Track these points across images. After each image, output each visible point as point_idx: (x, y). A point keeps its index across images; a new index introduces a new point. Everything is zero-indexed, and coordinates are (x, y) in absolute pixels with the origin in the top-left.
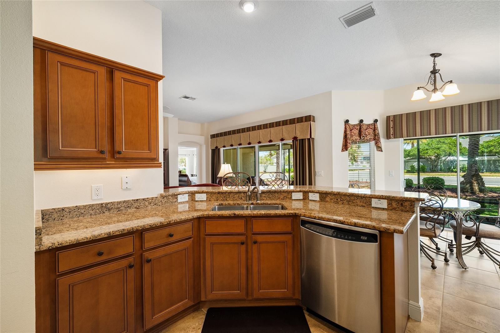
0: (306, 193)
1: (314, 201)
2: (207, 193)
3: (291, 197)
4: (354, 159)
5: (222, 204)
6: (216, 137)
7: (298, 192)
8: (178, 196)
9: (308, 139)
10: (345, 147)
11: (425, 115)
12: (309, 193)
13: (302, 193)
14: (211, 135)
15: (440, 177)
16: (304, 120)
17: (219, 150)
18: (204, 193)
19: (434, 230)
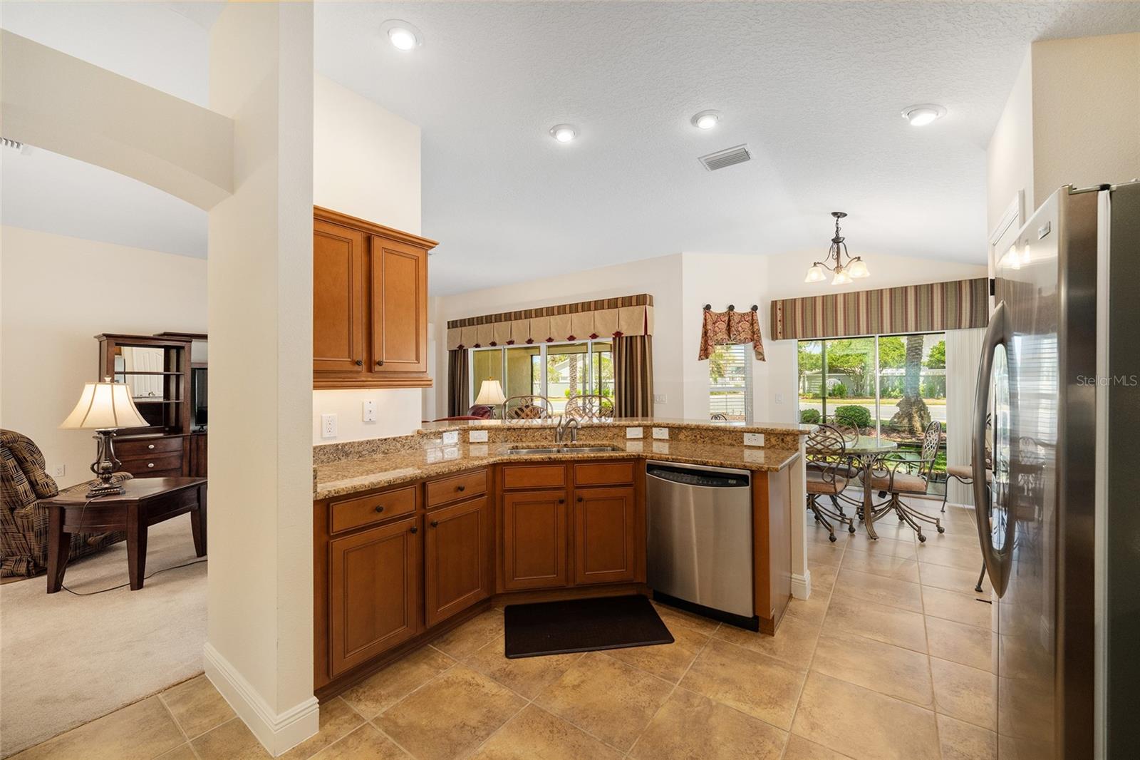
0: (647, 429)
1: (660, 440)
2: (489, 429)
3: (625, 435)
4: (719, 371)
5: (517, 446)
6: (459, 325)
7: (636, 427)
8: (444, 434)
9: (641, 336)
10: (705, 353)
11: (829, 301)
12: (653, 428)
13: (641, 429)
14: (448, 322)
15: (864, 406)
16: (634, 302)
17: (466, 352)
18: (485, 429)
19: (834, 484)
